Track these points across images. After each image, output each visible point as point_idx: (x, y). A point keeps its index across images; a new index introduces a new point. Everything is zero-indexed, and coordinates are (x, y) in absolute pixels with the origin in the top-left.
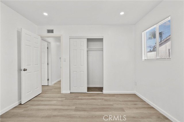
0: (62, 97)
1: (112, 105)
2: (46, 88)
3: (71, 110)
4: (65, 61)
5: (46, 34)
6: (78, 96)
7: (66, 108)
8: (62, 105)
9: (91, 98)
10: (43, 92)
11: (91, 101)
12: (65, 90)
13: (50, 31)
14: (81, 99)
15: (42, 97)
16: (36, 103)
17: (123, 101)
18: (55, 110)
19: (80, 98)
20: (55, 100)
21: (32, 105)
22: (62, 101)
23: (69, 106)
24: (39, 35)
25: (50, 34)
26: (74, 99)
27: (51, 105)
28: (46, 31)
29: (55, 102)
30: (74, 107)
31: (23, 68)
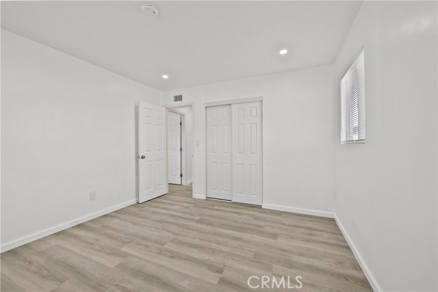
0: (190, 203)
1: (262, 227)
2: (176, 188)
3: (192, 220)
4: (198, 145)
5: (172, 103)
6: (214, 205)
7: (187, 216)
8: (184, 213)
9: (233, 210)
10: (171, 193)
11: (230, 214)
12: (199, 194)
13: (179, 98)
14: (217, 210)
15: (166, 199)
16: (155, 204)
17: (289, 225)
18: (173, 216)
19: (216, 207)
20: (179, 205)
21: (150, 206)
22: (187, 207)
23: (193, 215)
24: (163, 106)
25: (179, 103)
26: (205, 208)
27: (171, 210)
28: (173, 99)
29: (178, 207)
30: (198, 218)
31: (140, 155)
